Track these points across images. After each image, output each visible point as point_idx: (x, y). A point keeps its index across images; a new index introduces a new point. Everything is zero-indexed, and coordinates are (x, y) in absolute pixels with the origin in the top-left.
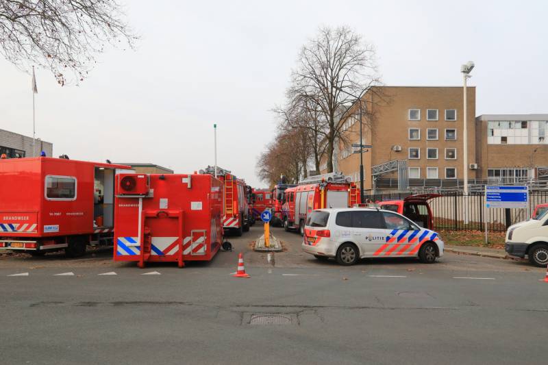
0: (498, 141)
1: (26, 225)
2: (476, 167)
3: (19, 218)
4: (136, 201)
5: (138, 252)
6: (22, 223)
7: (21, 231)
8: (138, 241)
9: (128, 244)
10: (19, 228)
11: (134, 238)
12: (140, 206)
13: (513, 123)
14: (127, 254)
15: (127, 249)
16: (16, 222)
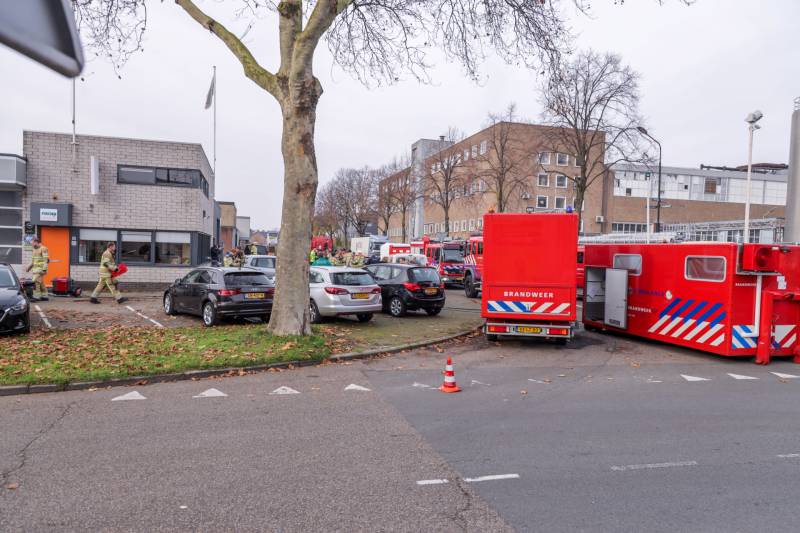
0: (623, 194)
1: (548, 305)
2: (602, 220)
3: (535, 295)
4: (753, 279)
5: (753, 345)
6: (540, 302)
7: (540, 310)
8: (755, 330)
9: (743, 334)
10: (534, 308)
11: (749, 327)
12: (759, 286)
13: (638, 174)
14: (742, 347)
15: (741, 340)
16: (530, 299)
